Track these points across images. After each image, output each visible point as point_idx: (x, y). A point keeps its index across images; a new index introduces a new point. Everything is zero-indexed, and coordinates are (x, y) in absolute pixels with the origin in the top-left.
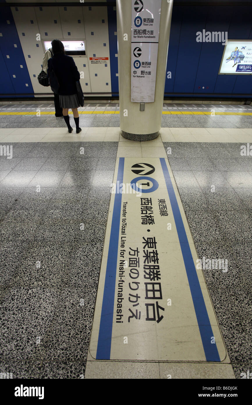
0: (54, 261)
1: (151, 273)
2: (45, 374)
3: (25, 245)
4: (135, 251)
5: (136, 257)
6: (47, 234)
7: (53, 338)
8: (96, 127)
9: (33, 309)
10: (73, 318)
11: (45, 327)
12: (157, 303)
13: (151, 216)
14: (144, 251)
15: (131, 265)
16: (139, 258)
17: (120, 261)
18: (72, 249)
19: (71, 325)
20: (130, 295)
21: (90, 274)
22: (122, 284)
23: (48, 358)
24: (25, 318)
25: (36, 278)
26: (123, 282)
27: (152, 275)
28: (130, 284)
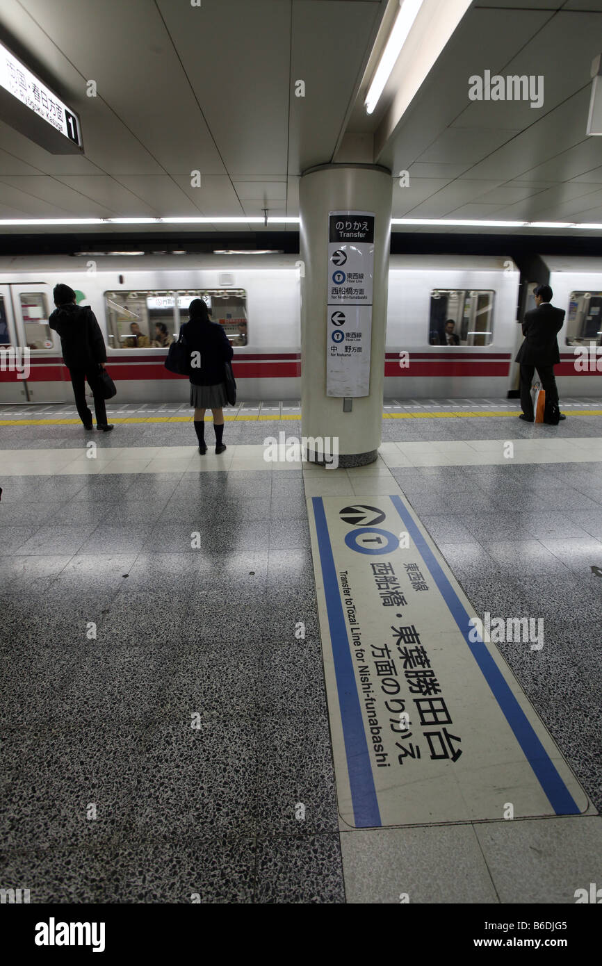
0: (233, 675)
1: (422, 684)
2: (265, 858)
3: (167, 651)
4: (382, 650)
5: (386, 658)
6: (205, 630)
7: (264, 800)
8: (249, 444)
9: (214, 757)
10: (294, 765)
11: (246, 784)
12: (444, 730)
13: (396, 591)
14: (399, 649)
15: (381, 673)
16: (392, 661)
17: (359, 667)
18: (262, 653)
19: (295, 778)
20: (391, 720)
21: (308, 692)
22: (372, 704)
23: (266, 832)
24: (202, 772)
25: (204, 706)
26: (374, 702)
27: (424, 686)
28: (386, 703)
